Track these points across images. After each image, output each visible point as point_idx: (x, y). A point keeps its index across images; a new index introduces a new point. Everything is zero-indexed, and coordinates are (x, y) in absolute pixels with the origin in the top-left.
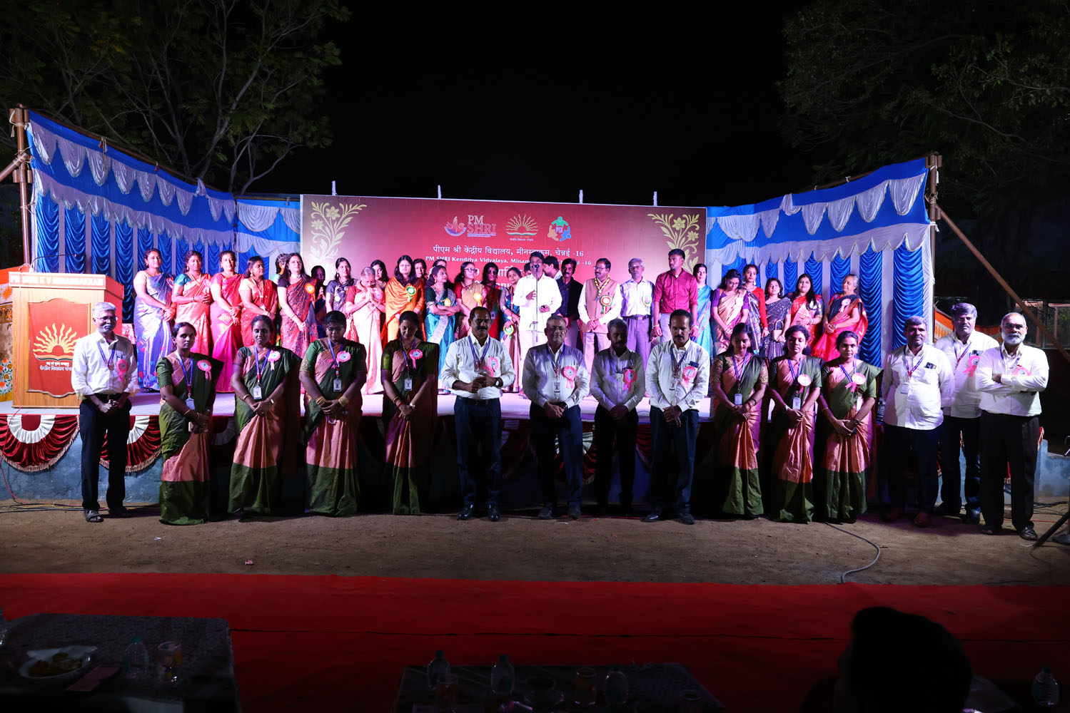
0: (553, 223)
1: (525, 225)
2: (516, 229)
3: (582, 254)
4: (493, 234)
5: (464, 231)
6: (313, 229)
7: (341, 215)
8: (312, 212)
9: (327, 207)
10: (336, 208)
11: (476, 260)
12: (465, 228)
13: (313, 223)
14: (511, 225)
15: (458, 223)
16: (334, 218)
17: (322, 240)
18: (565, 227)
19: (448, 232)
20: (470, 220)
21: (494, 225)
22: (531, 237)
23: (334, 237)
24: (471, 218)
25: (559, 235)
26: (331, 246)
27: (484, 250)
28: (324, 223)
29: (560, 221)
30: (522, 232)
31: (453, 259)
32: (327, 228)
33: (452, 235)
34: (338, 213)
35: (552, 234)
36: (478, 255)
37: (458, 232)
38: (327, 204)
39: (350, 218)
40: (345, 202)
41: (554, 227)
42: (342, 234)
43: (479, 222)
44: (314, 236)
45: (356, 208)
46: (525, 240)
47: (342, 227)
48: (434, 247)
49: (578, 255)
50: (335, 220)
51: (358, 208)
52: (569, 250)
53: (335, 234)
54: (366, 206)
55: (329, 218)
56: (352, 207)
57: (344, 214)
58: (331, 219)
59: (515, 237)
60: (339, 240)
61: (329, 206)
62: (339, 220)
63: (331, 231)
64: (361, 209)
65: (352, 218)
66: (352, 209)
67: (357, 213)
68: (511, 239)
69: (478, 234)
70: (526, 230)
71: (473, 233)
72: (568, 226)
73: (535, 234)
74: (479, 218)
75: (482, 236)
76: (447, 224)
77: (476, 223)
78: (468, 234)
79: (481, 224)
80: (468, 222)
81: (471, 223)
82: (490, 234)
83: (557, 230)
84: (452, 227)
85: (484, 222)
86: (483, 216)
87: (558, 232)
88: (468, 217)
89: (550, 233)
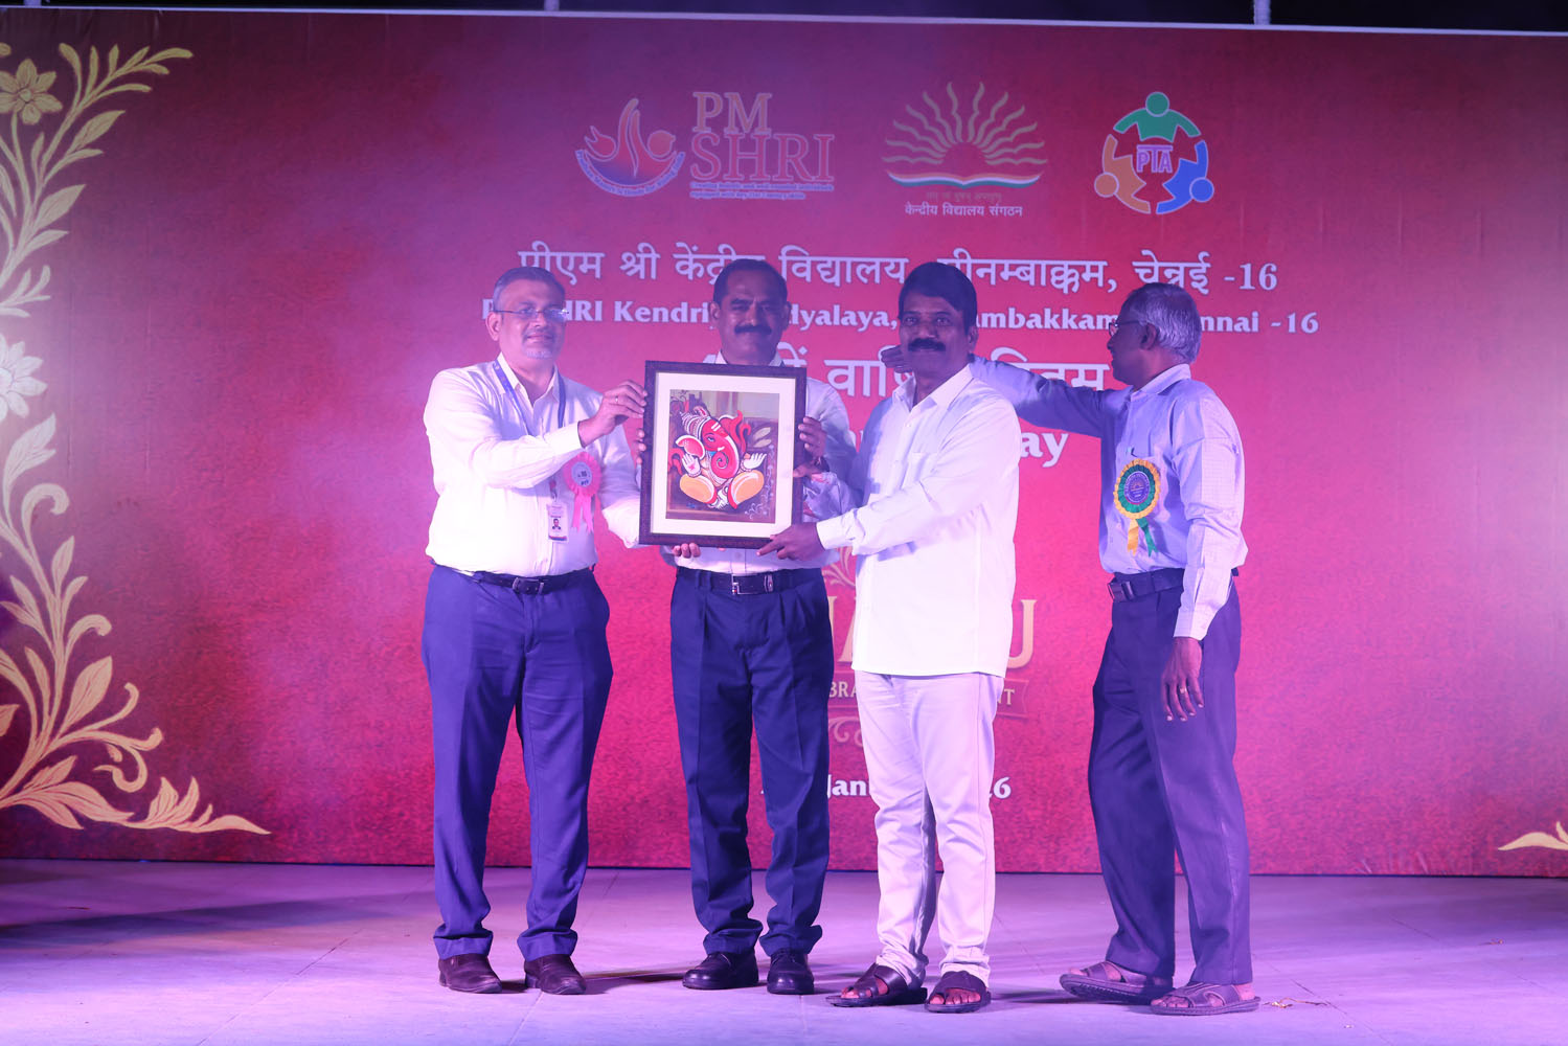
0: (1121, 126)
1: (981, 139)
2: (937, 154)
3: (1269, 279)
4: (822, 184)
5: (675, 170)
7: (67, 104)
10: (40, 71)
12: (679, 157)
14: (908, 137)
15: (646, 130)
16: (32, 117)
18: (1183, 146)
19: (596, 178)
20: (702, 115)
22: (1010, 195)
23: (28, 208)
24: (710, 105)
25: (1153, 187)
26: (14, 260)
29: (1157, 116)
30: (965, 174)
31: (621, 312)
33: (616, 189)
34: (53, 91)
35: (1117, 180)
37: (643, 178)
38: (1, 49)
39: (108, 119)
40: (91, 36)
41: (1128, 144)
42: (70, 195)
43: (746, 122)
45: (142, 67)
46: (981, 210)
47: (69, 158)
48: (524, 255)
49: (1247, 285)
50: (36, 125)
51: (153, 64)
52: (1206, 259)
53: (38, 193)
54: (186, 54)
55: (8, 116)
56: (121, 63)
57: (83, 94)
58: (20, 121)
59: (930, 195)
60: (52, 226)
61: (8, 58)
62: (57, 127)
63: (15, 183)
64: (165, 71)
65: (120, 112)
66: (123, 71)
67: (145, 88)
68: (910, 209)
69: (742, 187)
70: (989, 162)
71: (719, 179)
72: (1196, 139)
73: (1035, 179)
74: (748, 105)
75: (763, 196)
76: (586, 139)
77: (736, 132)
78: (694, 185)
79: (758, 132)
80: (695, 125)
81: (708, 131)
82: (803, 182)
83: (1143, 160)
84: (616, 152)
85: (773, 124)
86: (770, 96)
87: (1147, 168)
88: (696, 99)
89: (1105, 173)
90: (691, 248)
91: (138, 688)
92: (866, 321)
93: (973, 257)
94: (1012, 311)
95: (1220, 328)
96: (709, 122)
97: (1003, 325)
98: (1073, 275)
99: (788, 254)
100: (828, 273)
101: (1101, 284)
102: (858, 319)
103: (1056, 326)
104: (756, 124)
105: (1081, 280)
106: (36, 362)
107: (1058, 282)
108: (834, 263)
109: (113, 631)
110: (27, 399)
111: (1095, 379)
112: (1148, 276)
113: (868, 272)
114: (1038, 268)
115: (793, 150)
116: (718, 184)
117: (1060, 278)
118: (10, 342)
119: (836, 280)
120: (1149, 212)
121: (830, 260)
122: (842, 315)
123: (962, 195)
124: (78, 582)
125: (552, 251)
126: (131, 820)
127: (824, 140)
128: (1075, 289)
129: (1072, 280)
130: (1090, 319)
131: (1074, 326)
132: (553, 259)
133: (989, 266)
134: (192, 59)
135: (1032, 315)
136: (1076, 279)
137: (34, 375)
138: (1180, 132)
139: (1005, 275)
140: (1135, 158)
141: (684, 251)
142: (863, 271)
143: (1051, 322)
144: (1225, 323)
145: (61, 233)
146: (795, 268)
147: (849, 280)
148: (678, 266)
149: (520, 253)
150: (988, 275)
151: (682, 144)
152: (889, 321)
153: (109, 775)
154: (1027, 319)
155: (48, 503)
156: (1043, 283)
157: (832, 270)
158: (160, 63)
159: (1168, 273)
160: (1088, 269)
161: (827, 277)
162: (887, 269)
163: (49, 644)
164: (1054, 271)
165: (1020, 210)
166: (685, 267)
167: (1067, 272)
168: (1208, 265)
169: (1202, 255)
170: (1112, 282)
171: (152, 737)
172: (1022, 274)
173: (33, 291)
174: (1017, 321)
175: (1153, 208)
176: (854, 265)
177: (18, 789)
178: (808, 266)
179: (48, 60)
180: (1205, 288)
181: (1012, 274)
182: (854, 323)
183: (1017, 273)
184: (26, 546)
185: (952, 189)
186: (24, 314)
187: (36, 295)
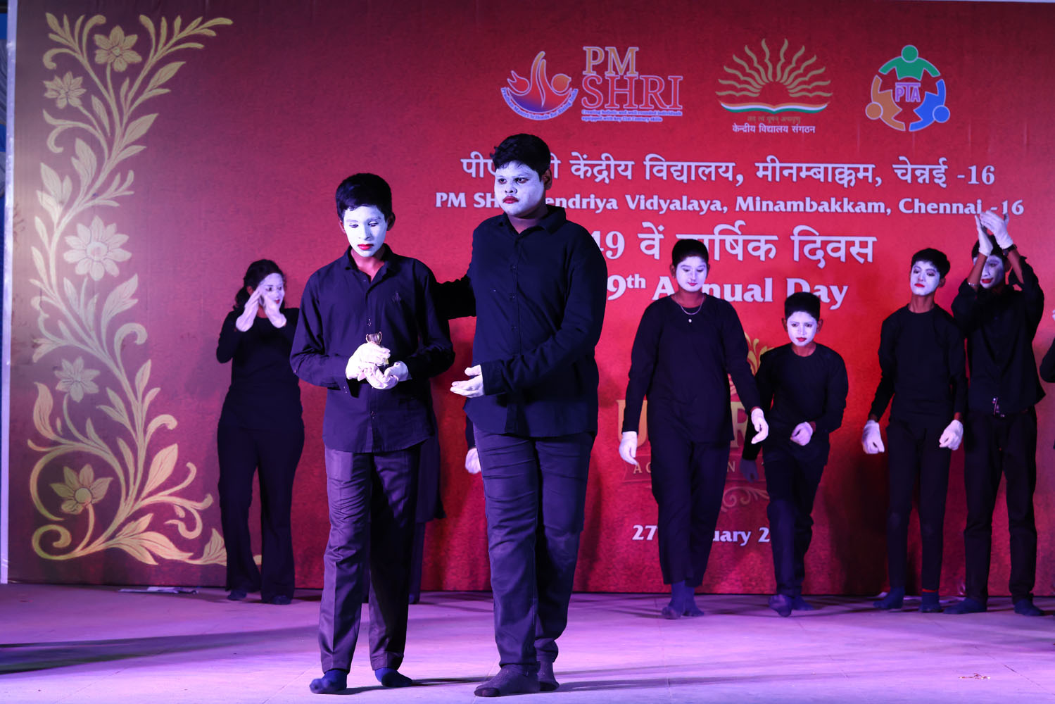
0: (885, 69)
1: (785, 79)
2: (754, 89)
3: (988, 177)
4: (674, 111)
5: (571, 102)
6: (51, 105)
7: (145, 56)
8: (44, 52)
9: (97, 29)
10: (127, 33)
11: (613, 204)
12: (574, 93)
13: (48, 84)
14: (735, 78)
15: (551, 72)
16: (121, 67)
17: (81, 145)
18: (928, 83)
19: (515, 108)
20: (590, 62)
21: (676, 79)
22: (806, 118)
23: (118, 130)
24: (595, 56)
25: (907, 111)
26: (108, 167)
27: (639, 169)
28: (88, 83)
29: (910, 62)
30: (774, 103)
32: (96, 101)
33: (529, 115)
34: (135, 48)
35: (881, 108)
36: (618, 187)
37: (549, 107)
38: (99, 19)
39: (173, 68)
40: (162, 9)
41: (889, 81)
42: (148, 120)
43: (621, 67)
44: (53, 127)
45: (197, 31)
46: (786, 129)
47: (147, 95)
48: (465, 161)
49: (974, 181)
50: (124, 72)
51: (205, 28)
52: (944, 163)
53: (125, 120)
54: (228, 22)
55: (104, 66)
56: (183, 28)
57: (156, 51)
58: (112, 70)
59: (750, 118)
60: (136, 143)
61: (103, 26)
62: (138, 74)
63: (109, 113)
64: (213, 34)
65: (182, 63)
66: (184, 34)
67: (200, 46)
68: (736, 128)
69: (618, 113)
70: (791, 95)
71: (602, 107)
72: (938, 78)
73: (823, 107)
74: (622, 55)
75: (632, 119)
76: (508, 80)
77: (613, 74)
78: (584, 112)
79: (628, 74)
80: (585, 70)
81: (594, 74)
82: (661, 110)
83: (900, 93)
84: (529, 88)
85: (640, 69)
86: (637, 49)
87: (903, 98)
88: (585, 51)
89: (873, 102)
90: (582, 155)
91: (196, 466)
92: (705, 207)
93: (780, 162)
94: (808, 199)
95: (954, 211)
96: (595, 68)
97: (801, 209)
98: (851, 174)
99: (651, 160)
100: (679, 173)
101: (870, 180)
102: (700, 206)
103: (839, 210)
104: (627, 69)
105: (856, 175)
106: (124, 238)
107: (840, 179)
108: (682, 166)
109: (178, 426)
110: (118, 264)
111: (867, 247)
112: (903, 175)
113: (706, 172)
114: (826, 169)
115: (654, 86)
116: (601, 111)
117: (842, 176)
118: (106, 224)
119: (684, 178)
120: (904, 130)
121: (680, 164)
122: (689, 203)
123: (773, 118)
124: (154, 392)
125: (484, 158)
126: (191, 558)
127: (675, 80)
128: (852, 184)
129: (850, 178)
130: (863, 205)
131: (852, 210)
132: (486, 165)
133: (791, 168)
134: (232, 26)
135: (822, 203)
136: (853, 177)
137: (124, 247)
138: (926, 73)
139: (803, 174)
140: (894, 92)
141: (577, 158)
142: (703, 172)
143: (835, 207)
144: (958, 208)
145: (140, 148)
146: (655, 170)
147: (693, 178)
148: (573, 169)
149: (462, 160)
150: (791, 175)
151: (576, 83)
152: (722, 207)
153: (176, 526)
154: (819, 205)
155: (133, 336)
156: (830, 180)
157: (682, 171)
158: (209, 28)
159: (918, 173)
160: (861, 170)
161: (678, 176)
162: (720, 171)
163: (134, 435)
164: (837, 172)
165: (813, 129)
166: (578, 170)
167: (847, 172)
168: (946, 167)
169: (942, 160)
170: (879, 179)
171: (206, 500)
172: (815, 174)
173: (122, 188)
174: (811, 207)
175: (907, 127)
176: (697, 168)
177: (112, 537)
178: (665, 168)
179: (131, 26)
180: (944, 183)
181: (808, 173)
182: (697, 208)
183: (811, 173)
184: (118, 366)
185: (766, 114)
186: (115, 204)
187: (124, 191)
